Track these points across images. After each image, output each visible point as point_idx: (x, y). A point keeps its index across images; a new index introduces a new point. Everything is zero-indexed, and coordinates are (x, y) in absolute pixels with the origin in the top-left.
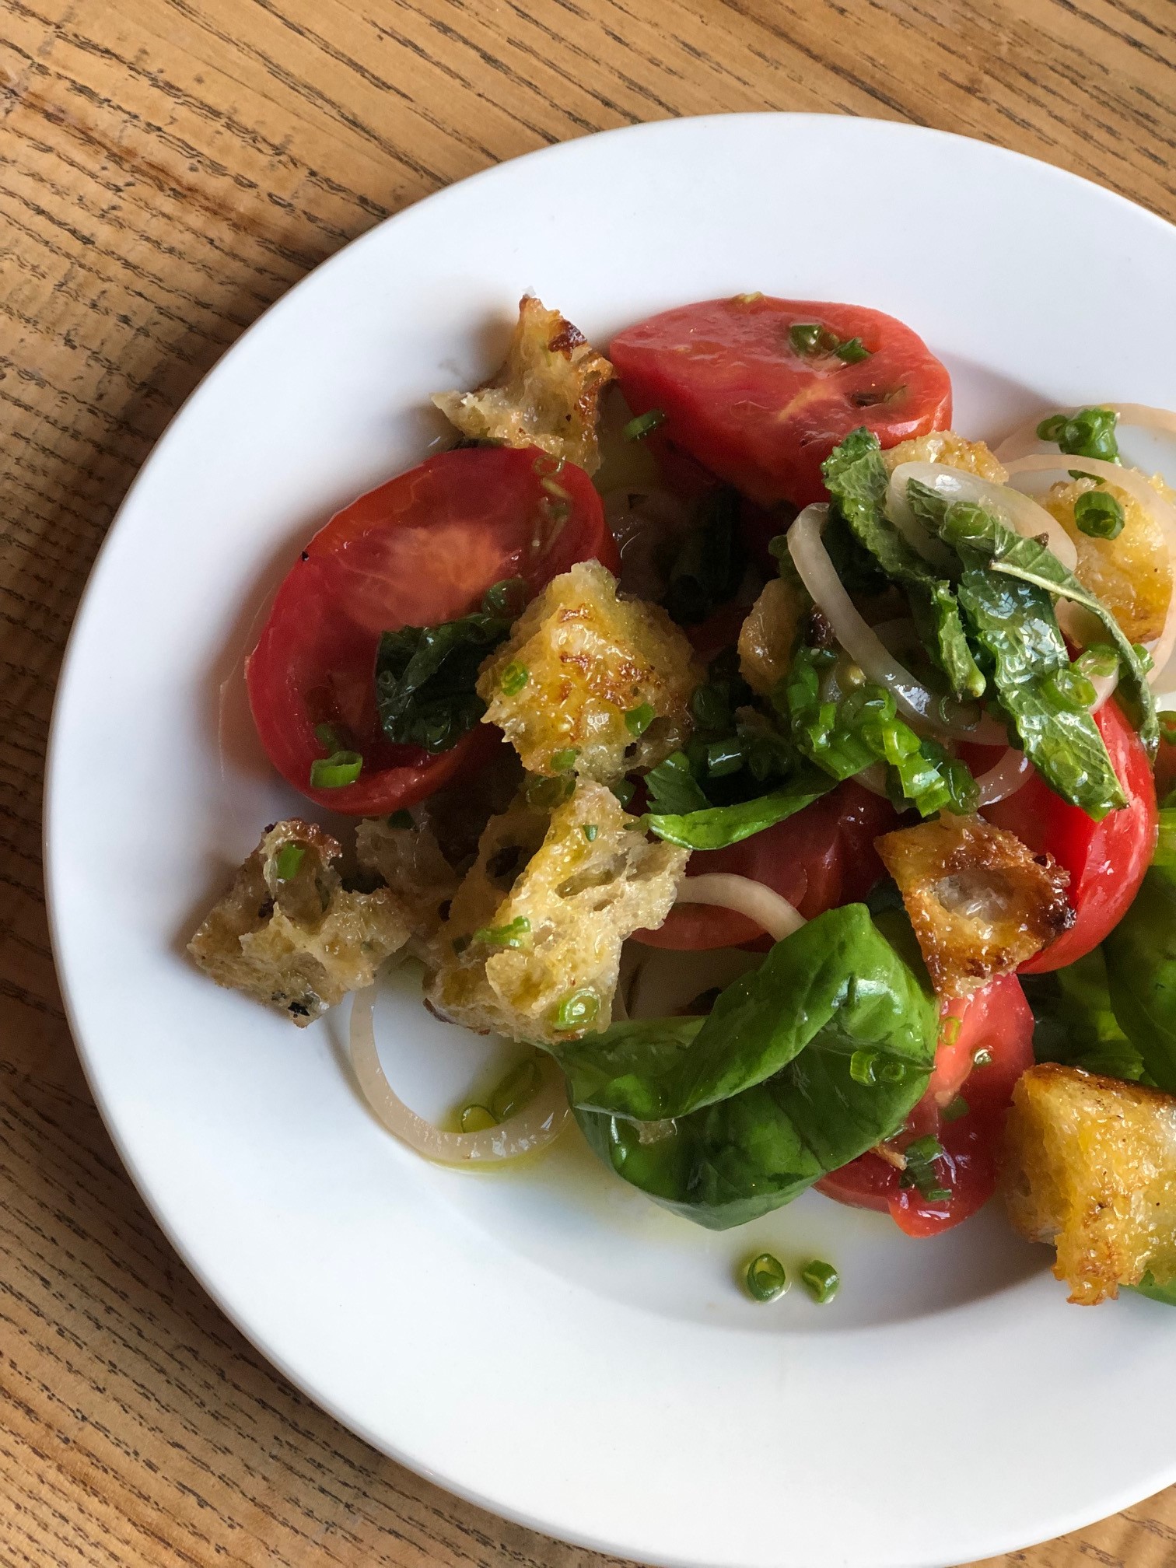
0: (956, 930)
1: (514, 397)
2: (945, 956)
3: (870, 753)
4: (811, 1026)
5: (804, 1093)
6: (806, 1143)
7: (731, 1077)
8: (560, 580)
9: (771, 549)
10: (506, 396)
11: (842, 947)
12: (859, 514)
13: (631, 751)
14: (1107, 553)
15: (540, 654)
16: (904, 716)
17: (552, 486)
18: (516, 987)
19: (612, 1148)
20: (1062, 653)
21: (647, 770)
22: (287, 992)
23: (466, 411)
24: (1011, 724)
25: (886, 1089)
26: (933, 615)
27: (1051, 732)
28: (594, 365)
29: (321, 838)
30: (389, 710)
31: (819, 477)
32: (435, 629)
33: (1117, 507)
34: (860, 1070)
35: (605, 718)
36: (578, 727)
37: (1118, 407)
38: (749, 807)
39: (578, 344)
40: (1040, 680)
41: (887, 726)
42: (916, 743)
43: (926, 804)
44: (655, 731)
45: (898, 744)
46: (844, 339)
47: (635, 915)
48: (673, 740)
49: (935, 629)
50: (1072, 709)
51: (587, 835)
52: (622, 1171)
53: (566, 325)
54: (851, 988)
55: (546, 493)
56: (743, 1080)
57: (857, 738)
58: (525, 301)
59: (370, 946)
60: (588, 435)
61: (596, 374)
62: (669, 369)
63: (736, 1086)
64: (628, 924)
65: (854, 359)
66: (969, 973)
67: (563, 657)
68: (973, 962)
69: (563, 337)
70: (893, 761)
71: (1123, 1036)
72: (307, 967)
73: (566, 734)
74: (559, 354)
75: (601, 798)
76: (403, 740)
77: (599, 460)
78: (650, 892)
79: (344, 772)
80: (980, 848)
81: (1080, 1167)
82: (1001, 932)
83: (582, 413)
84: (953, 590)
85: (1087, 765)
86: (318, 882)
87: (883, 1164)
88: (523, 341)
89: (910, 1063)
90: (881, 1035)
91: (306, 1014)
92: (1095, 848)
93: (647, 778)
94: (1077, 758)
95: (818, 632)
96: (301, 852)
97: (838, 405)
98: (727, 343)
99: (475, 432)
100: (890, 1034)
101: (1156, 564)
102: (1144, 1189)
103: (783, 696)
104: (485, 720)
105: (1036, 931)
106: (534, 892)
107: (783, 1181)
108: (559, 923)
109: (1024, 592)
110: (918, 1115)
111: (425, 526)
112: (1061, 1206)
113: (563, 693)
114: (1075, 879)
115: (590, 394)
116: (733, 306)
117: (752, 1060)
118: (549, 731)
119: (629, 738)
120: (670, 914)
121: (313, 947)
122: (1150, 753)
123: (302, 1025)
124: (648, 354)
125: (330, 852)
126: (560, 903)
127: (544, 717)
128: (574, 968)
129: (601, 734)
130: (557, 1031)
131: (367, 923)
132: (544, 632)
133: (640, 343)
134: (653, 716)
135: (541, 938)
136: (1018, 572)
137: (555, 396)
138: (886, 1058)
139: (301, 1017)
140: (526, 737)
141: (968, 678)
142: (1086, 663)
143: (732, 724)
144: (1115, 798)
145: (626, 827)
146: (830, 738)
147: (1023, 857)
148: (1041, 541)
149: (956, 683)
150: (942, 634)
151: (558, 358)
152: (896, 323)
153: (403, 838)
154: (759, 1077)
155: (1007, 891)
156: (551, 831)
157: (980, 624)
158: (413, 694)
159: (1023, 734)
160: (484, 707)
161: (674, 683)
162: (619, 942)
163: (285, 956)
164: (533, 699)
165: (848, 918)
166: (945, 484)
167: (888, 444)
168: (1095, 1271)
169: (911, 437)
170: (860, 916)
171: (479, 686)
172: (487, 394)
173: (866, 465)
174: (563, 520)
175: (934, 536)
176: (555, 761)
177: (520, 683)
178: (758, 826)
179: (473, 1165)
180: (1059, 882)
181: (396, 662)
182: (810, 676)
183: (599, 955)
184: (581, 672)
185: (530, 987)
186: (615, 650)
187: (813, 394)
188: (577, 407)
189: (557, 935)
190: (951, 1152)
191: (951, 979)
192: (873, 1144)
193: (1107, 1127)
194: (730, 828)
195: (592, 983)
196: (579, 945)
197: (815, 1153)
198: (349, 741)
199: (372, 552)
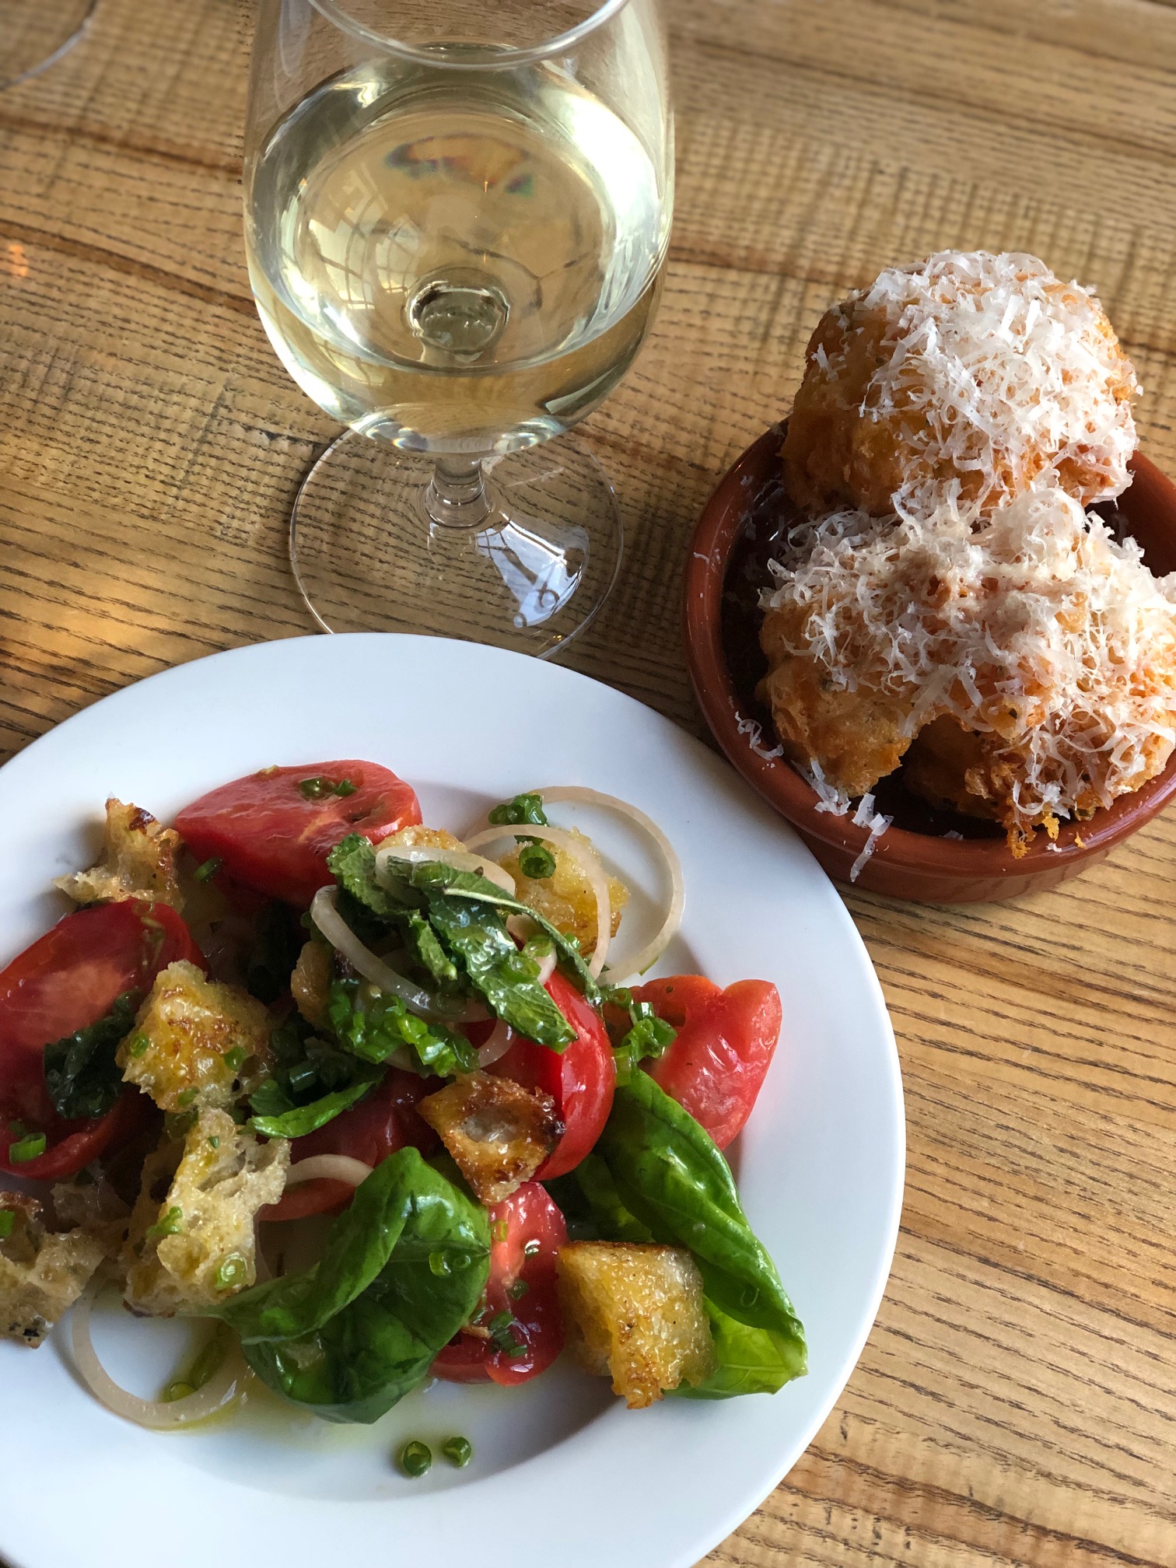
0: (483, 1153)
1: (112, 871)
2: (478, 1174)
3: (393, 1040)
4: (392, 1236)
5: (406, 1298)
6: (415, 1335)
7: (345, 1287)
8: (161, 976)
9: (302, 923)
10: (108, 870)
11: (403, 1176)
12: (356, 884)
13: (236, 1086)
14: (548, 887)
15: (154, 1026)
16: (410, 1012)
17: (149, 922)
18: (183, 1264)
19: (280, 1378)
20: (511, 945)
21: (249, 1096)
22: (20, 1320)
23: (80, 885)
24: (482, 998)
25: (461, 1276)
26: (414, 933)
27: (511, 998)
28: (164, 835)
29: (26, 1202)
30: (59, 1096)
31: (326, 866)
32: (80, 1033)
33: (547, 854)
34: (437, 1266)
35: (210, 1062)
36: (192, 1070)
37: (542, 791)
38: (321, 1102)
39: (149, 822)
40: (499, 966)
41: (401, 1018)
42: (424, 1026)
43: (441, 1067)
44: (249, 1067)
45: (410, 1029)
46: (337, 782)
47: (259, 1196)
48: (264, 1070)
49: (416, 940)
50: (525, 981)
51: (213, 1144)
52: (290, 1393)
53: (139, 811)
54: (414, 1203)
55: (146, 927)
56: (353, 1287)
57: (382, 1031)
58: (108, 806)
59: (75, 1270)
60: (171, 885)
61: (167, 841)
62: (220, 827)
63: (350, 1293)
64: (254, 1203)
65: (346, 793)
66: (498, 1180)
67: (171, 1022)
68: (499, 1171)
69: (138, 819)
70: (410, 1041)
71: (633, 1218)
72: (33, 1295)
73: (184, 1078)
74: (138, 832)
75: (217, 1117)
76: (73, 1115)
77: (182, 901)
78: (267, 1178)
79: (33, 1147)
80: (487, 1093)
81: (608, 1302)
82: (516, 1148)
83: (165, 873)
84: (425, 916)
85: (542, 1015)
86: (28, 1233)
87: (476, 1339)
88: (112, 832)
89: (471, 1252)
90: (444, 1234)
91: (36, 1335)
92: (566, 1073)
93: (250, 1101)
94: (535, 1012)
95: (341, 966)
96: (12, 1214)
97: (339, 825)
98: (257, 802)
99: (90, 899)
100: (449, 1231)
101: (584, 887)
102: (660, 1311)
103: (328, 1018)
104: (125, 1079)
105: (538, 1141)
106: (182, 1192)
107: (405, 1366)
108: (205, 1211)
109: (474, 909)
110: (494, 1298)
111: (64, 968)
112: (606, 1336)
113: (175, 1048)
114: (558, 1100)
115: (167, 855)
116: (260, 778)
117: (356, 1270)
118: (173, 1080)
119: (233, 1075)
120: (285, 1191)
121: (32, 1277)
122: (597, 1007)
123: (36, 1347)
124: (202, 820)
125: (34, 1209)
126: (202, 1195)
127: (167, 1069)
128: (221, 1240)
129: (210, 1075)
130: (220, 1292)
131: (70, 1253)
132: (155, 1011)
133: (195, 815)
134: (246, 1056)
135: (193, 1222)
136: (463, 893)
137: (143, 864)
138: (456, 1252)
139: (35, 1339)
140: (156, 1086)
141: (444, 969)
142: (530, 950)
143: (303, 1052)
144: (567, 1033)
145: (238, 1133)
146: (364, 1036)
147: (518, 1092)
148: (479, 872)
149: (435, 974)
150: (420, 943)
151: (138, 835)
152: (373, 765)
153: (88, 1192)
154: (363, 1284)
155: (514, 1121)
156: (187, 1148)
157: (450, 936)
158: (74, 1080)
159: (493, 1002)
160: (122, 1072)
161: (256, 1031)
162: (250, 1217)
163: (13, 1290)
164: (155, 1057)
165: (403, 1158)
166: (416, 857)
167: (377, 841)
168: (640, 1379)
169: (393, 833)
170: (413, 1158)
171: (117, 1059)
172: (93, 872)
173: (359, 855)
174: (161, 943)
175: (408, 886)
176: (182, 1100)
177: (145, 1046)
178: (331, 1113)
179: (185, 1426)
180: (547, 1105)
181: (57, 1062)
182: (342, 998)
183: (237, 1227)
184: (185, 1032)
185: (193, 1262)
186: (208, 1013)
187: (320, 822)
188: (158, 867)
189: (206, 1221)
190: (524, 1321)
191: (488, 1188)
192: (464, 1322)
193: (620, 1268)
194: (312, 1119)
195: (237, 1249)
196: (222, 1223)
197: (423, 1341)
198: (33, 1128)
199: (30, 995)
